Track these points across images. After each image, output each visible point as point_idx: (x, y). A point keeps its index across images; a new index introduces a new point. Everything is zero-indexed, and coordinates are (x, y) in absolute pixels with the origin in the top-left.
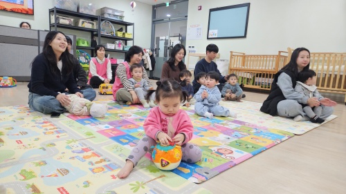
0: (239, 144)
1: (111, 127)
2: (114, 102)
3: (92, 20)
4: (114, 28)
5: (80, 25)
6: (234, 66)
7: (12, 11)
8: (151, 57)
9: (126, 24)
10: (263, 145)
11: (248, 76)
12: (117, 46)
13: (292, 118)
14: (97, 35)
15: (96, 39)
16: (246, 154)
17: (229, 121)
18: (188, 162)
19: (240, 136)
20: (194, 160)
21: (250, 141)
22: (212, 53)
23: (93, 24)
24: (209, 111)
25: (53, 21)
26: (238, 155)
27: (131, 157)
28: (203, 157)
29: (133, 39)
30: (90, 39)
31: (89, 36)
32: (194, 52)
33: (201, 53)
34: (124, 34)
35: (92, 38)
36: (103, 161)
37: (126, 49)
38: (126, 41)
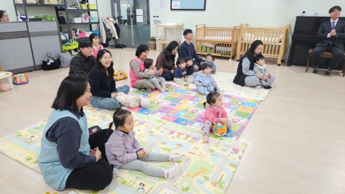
0: (239, 114)
1: (164, 114)
4: (78, 1)
5: (46, 2)
6: (200, 38)
10: (249, 112)
11: (213, 46)
12: (83, 19)
13: (254, 87)
14: (63, 9)
15: (63, 14)
16: (245, 119)
19: (236, 108)
21: (243, 111)
25: (19, 1)
26: (242, 121)
27: (206, 133)
29: (97, 10)
30: (55, 15)
31: (54, 12)
32: (159, 21)
33: (167, 24)
34: (88, 6)
35: (57, 13)
36: (188, 137)
37: (91, 21)
38: (88, 11)
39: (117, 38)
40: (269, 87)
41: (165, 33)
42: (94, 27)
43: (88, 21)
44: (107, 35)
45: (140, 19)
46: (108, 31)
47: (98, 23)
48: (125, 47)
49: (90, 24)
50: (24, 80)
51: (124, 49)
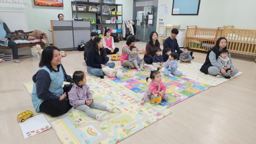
0: (184, 92)
1: (128, 84)
2: (122, 67)
3: (96, 6)
4: (110, 9)
5: (90, 10)
6: (189, 36)
7: (52, 6)
8: (134, 26)
9: (117, 5)
10: (194, 92)
11: (198, 42)
12: (112, 21)
13: (215, 76)
14: (100, 15)
15: (99, 18)
16: (186, 97)
17: (181, 79)
18: (164, 100)
19: (185, 88)
20: (166, 99)
21: (189, 90)
22: (174, 34)
23: (97, 8)
24: (172, 74)
25: (75, 9)
26: (183, 97)
27: (144, 99)
28: (169, 98)
29: (121, 15)
30: (95, 18)
31: (95, 16)
32: (163, 23)
33: (168, 25)
34: (116, 12)
35: (97, 17)
36: (132, 99)
37: (117, 23)
38: (117, 16)
39: (133, 34)
40: (228, 77)
41: (166, 32)
42: (119, 26)
43: (115, 23)
44: (126, 32)
45: (150, 22)
46: (127, 29)
47: (122, 24)
48: (139, 41)
49: (117, 25)
50: (63, 54)
51: (138, 42)
